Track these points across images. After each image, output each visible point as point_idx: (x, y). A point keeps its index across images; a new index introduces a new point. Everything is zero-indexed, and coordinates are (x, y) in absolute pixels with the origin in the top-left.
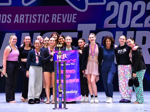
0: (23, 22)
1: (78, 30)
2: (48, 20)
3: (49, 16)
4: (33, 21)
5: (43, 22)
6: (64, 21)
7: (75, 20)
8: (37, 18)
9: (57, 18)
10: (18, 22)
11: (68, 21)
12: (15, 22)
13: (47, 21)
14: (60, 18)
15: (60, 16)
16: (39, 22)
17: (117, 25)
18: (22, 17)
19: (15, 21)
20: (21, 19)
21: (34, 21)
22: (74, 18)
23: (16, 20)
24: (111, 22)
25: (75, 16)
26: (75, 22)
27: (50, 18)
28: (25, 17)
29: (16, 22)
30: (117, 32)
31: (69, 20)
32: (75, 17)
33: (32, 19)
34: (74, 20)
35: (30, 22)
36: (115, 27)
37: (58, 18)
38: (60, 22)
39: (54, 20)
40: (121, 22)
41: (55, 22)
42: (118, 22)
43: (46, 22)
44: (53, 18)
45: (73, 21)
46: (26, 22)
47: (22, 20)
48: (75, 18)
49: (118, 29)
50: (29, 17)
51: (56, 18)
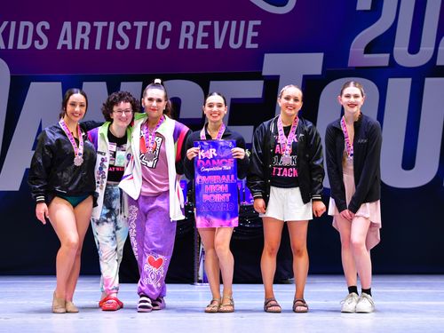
0: (86, 47)
1: (265, 72)
2: (168, 41)
3: (169, 29)
4: (118, 43)
5: (149, 46)
6: (218, 44)
7: (254, 40)
8: (132, 33)
9: (195, 36)
10: (70, 47)
11: (232, 45)
12: (59, 47)
13: (163, 43)
14: (206, 35)
15: (206, 29)
16: (138, 46)
17: (392, 59)
18: (84, 29)
19: (61, 42)
20: (79, 36)
21: (122, 43)
22: (251, 34)
23: (65, 38)
24: (370, 48)
25: (255, 28)
26: (256, 46)
27: (174, 35)
28: (94, 30)
29: (65, 46)
30: (392, 82)
31: (236, 42)
32: (254, 31)
33: (117, 37)
34: (252, 42)
35: (109, 47)
36: (387, 64)
37: (201, 34)
38: (206, 46)
39: (186, 40)
40: (407, 49)
41: (190, 46)
42: (395, 48)
43: (160, 46)
44: (183, 35)
45: (249, 45)
46: (98, 47)
47: (82, 41)
48: (256, 34)
49: (395, 70)
50: (106, 30)
51: (191, 35)
